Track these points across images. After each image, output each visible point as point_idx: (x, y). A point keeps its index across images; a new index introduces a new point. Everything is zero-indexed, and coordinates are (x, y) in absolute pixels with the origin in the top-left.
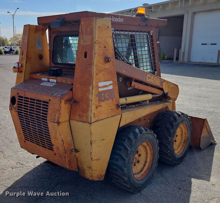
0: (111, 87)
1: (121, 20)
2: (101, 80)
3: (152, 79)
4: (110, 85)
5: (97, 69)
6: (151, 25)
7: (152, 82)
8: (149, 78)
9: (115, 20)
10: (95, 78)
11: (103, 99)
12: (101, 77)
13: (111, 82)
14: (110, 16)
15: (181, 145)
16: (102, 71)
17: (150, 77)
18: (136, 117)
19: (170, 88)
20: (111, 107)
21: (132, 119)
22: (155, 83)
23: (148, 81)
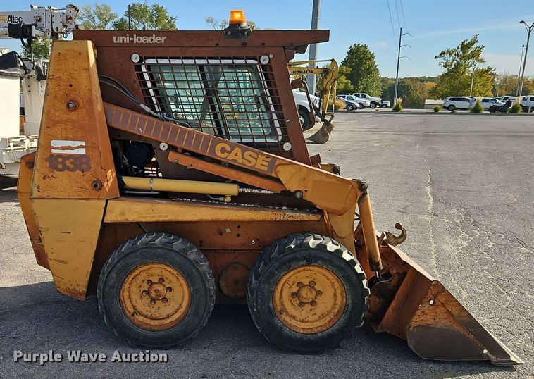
0: (82, 151)
1: (158, 40)
2: (59, 136)
3: (236, 155)
4: (78, 148)
5: (49, 119)
7: (236, 161)
8: (223, 150)
9: (142, 41)
10: (45, 133)
11: (60, 166)
12: (59, 132)
13: (83, 143)
14: (128, 35)
15: (328, 319)
16: (61, 123)
17: (228, 149)
18: (159, 216)
19: (311, 183)
20: (78, 182)
21: (145, 217)
22: (248, 165)
23: (220, 156)
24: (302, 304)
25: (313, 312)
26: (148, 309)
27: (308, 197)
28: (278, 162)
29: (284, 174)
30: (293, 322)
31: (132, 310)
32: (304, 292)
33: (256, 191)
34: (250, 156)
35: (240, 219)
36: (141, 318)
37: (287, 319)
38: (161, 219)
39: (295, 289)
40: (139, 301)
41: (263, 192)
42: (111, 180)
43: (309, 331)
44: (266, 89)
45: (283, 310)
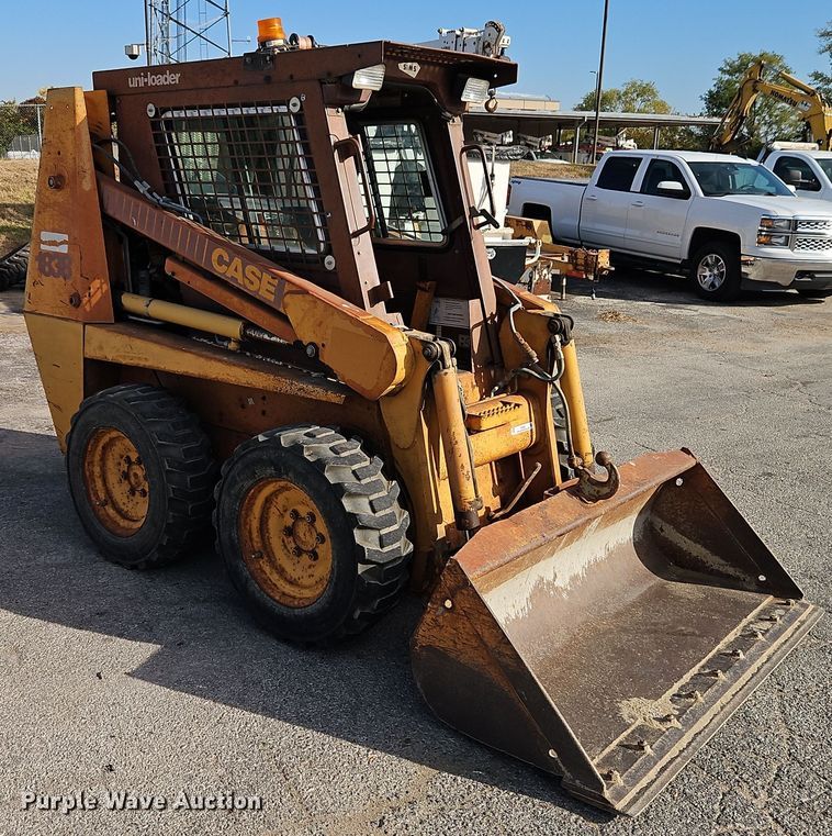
0: (64, 249)
1: (172, 79)
2: (47, 227)
3: (236, 270)
4: (62, 243)
6: (291, 77)
7: (236, 280)
12: (48, 219)
14: (141, 73)
16: (49, 207)
17: (227, 259)
19: (329, 331)
20: (60, 294)
21: (124, 357)
22: (251, 289)
23: (219, 270)
24: (299, 552)
25: (310, 571)
26: (126, 500)
27: (327, 358)
28: (287, 288)
29: (294, 309)
30: (275, 577)
31: (102, 495)
32: (302, 529)
33: (266, 337)
34: (253, 273)
35: (232, 380)
36: (111, 511)
37: (267, 569)
38: (142, 363)
39: (289, 521)
40: (117, 485)
41: (273, 339)
42: (99, 295)
43: (288, 601)
44: (299, 156)
45: (266, 552)
